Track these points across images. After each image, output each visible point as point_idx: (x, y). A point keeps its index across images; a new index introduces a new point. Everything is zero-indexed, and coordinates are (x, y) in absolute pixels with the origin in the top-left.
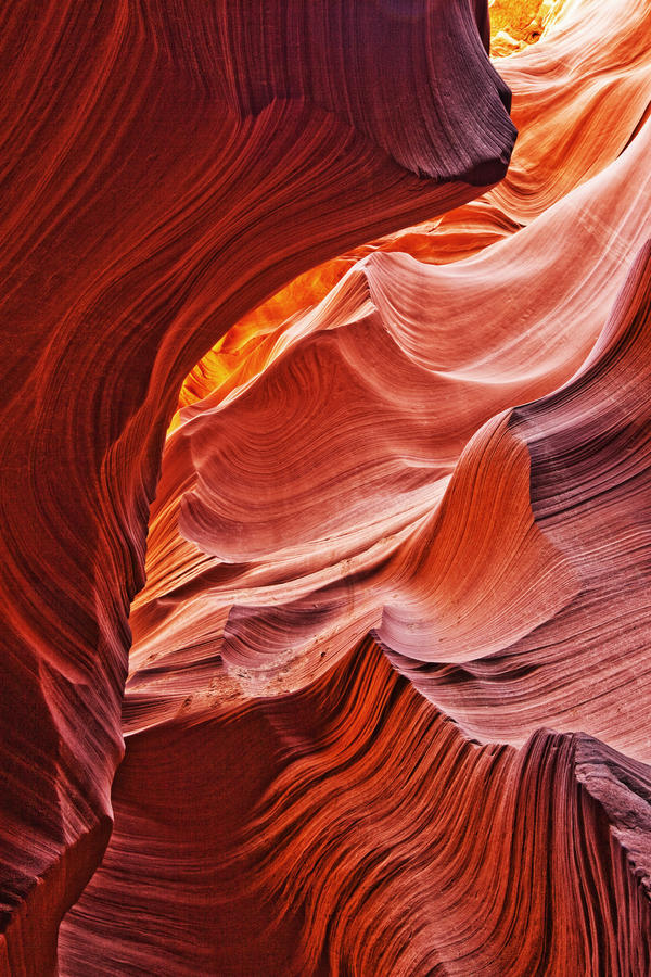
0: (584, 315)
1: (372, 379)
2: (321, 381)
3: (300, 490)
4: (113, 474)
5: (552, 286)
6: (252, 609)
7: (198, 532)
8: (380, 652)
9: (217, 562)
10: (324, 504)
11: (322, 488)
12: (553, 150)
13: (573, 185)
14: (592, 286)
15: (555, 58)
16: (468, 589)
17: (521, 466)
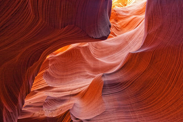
0: (123, 54)
1: (85, 57)
2: (76, 55)
3: (67, 74)
4: (29, 72)
5: (119, 48)
6: (51, 97)
7: (47, 78)
8: (70, 114)
9: (48, 85)
10: (71, 77)
11: (72, 74)
12: (124, 25)
13: (126, 31)
14: (125, 50)
15: (128, 10)
16: (90, 103)
17: (102, 84)
